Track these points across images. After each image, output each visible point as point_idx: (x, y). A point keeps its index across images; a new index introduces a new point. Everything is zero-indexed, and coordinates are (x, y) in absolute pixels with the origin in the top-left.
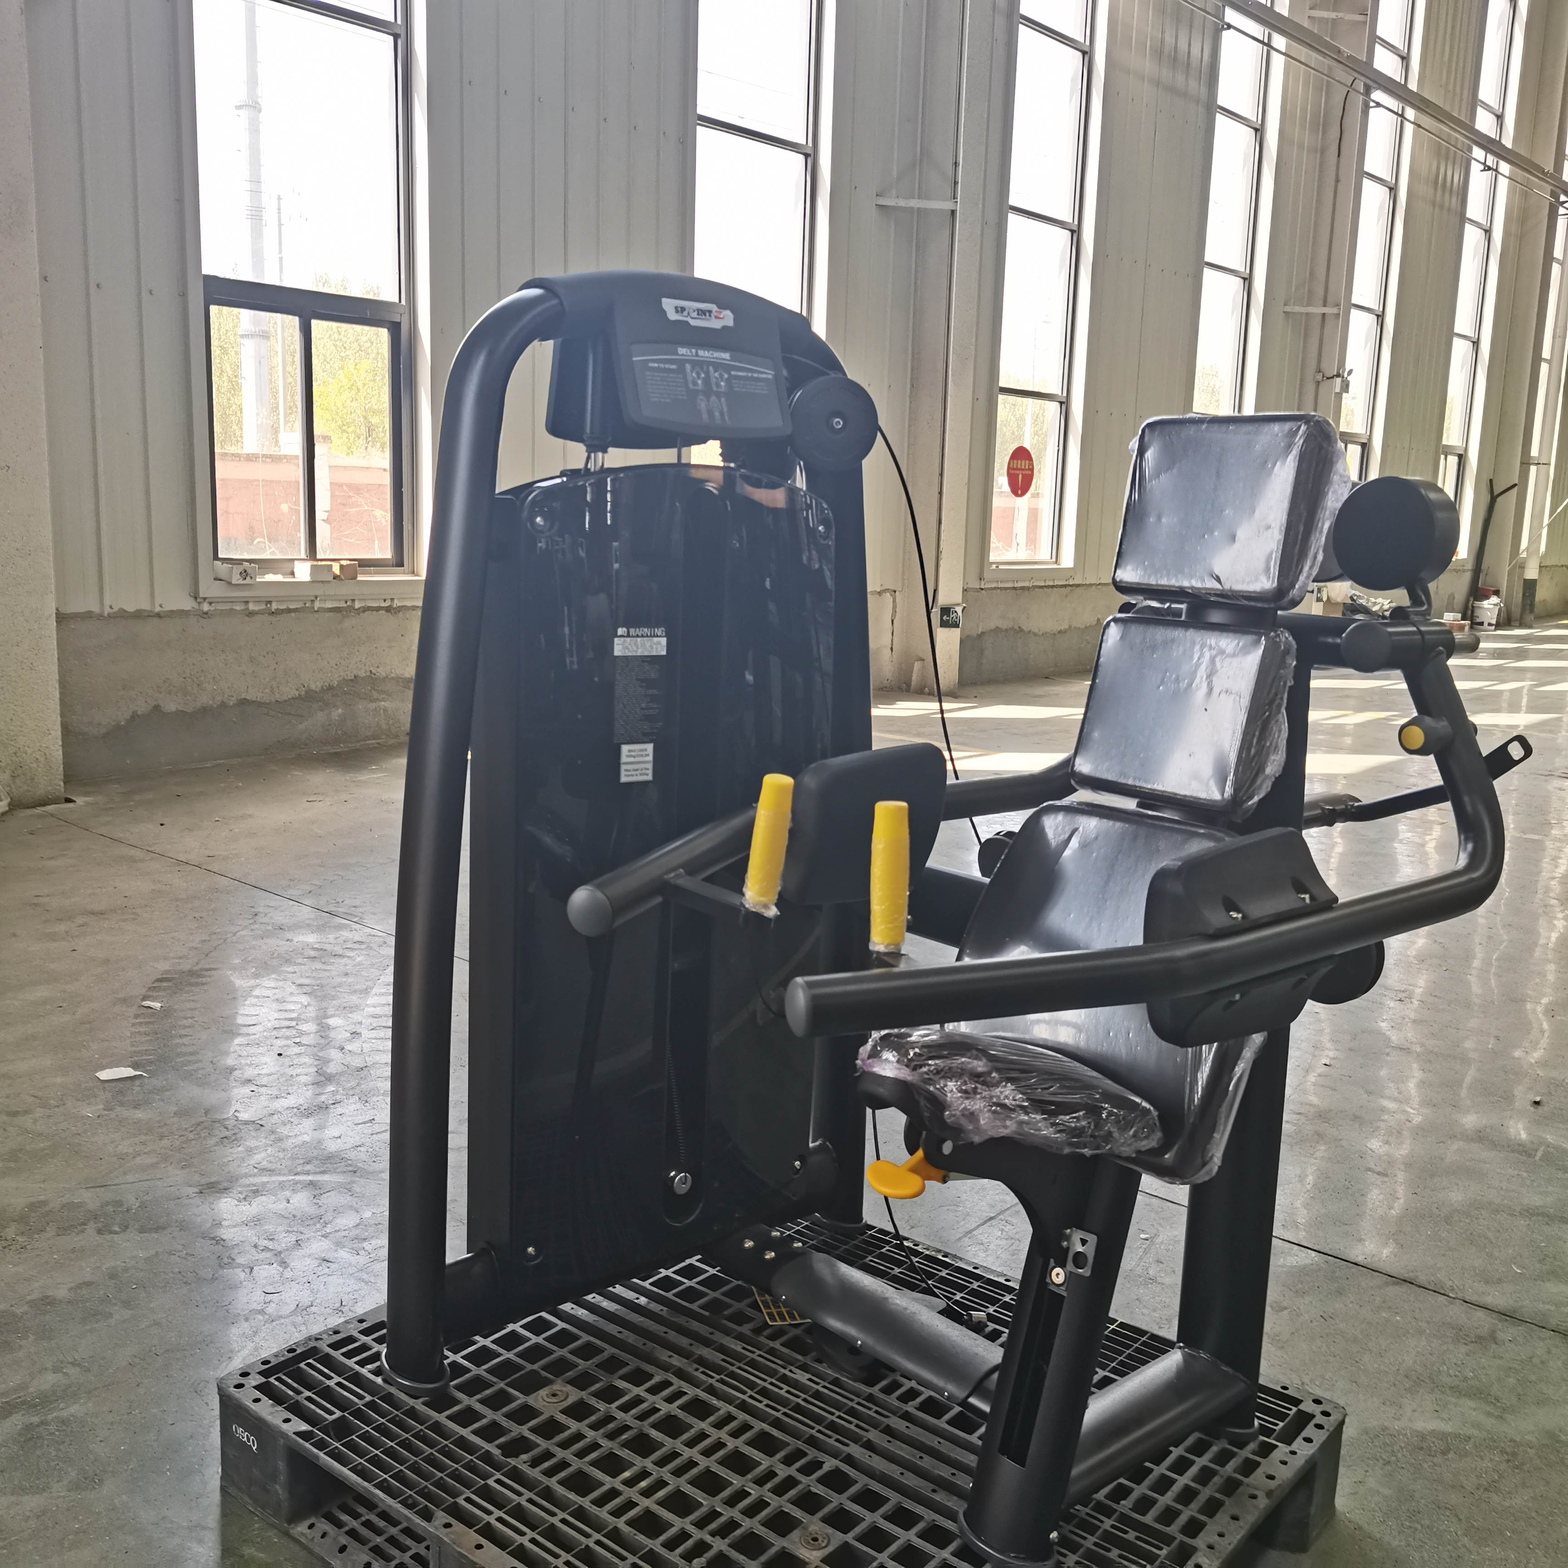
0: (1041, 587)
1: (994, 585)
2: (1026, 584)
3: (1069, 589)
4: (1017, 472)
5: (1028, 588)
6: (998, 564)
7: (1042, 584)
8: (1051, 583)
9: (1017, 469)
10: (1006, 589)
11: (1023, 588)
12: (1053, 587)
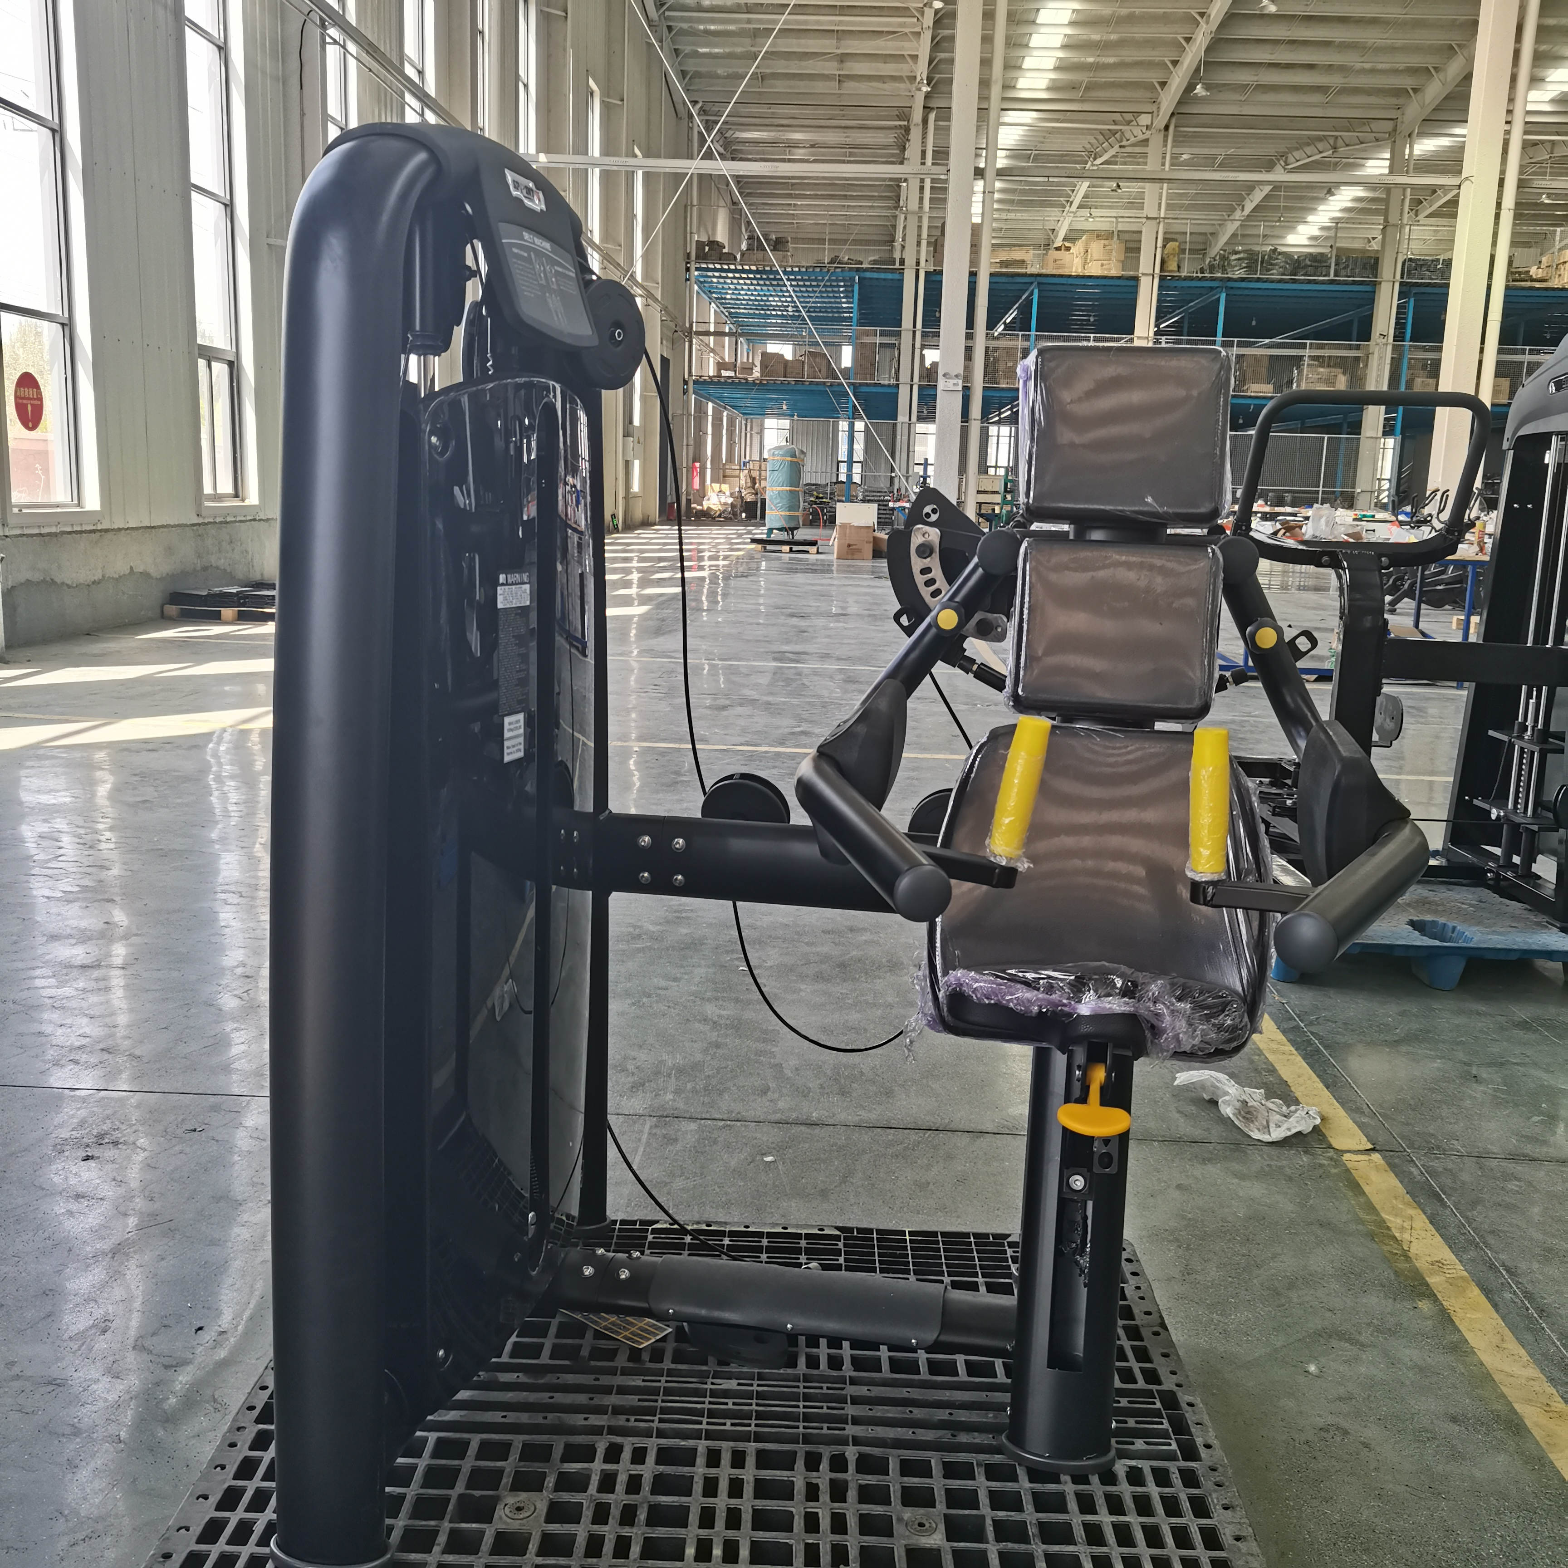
0: (69, 533)
1: (18, 532)
2: (53, 530)
3: (98, 534)
4: (25, 401)
5: (55, 535)
6: (21, 507)
7: (69, 529)
8: (79, 529)
9: (24, 398)
10: (32, 535)
11: (49, 534)
12: (81, 532)
